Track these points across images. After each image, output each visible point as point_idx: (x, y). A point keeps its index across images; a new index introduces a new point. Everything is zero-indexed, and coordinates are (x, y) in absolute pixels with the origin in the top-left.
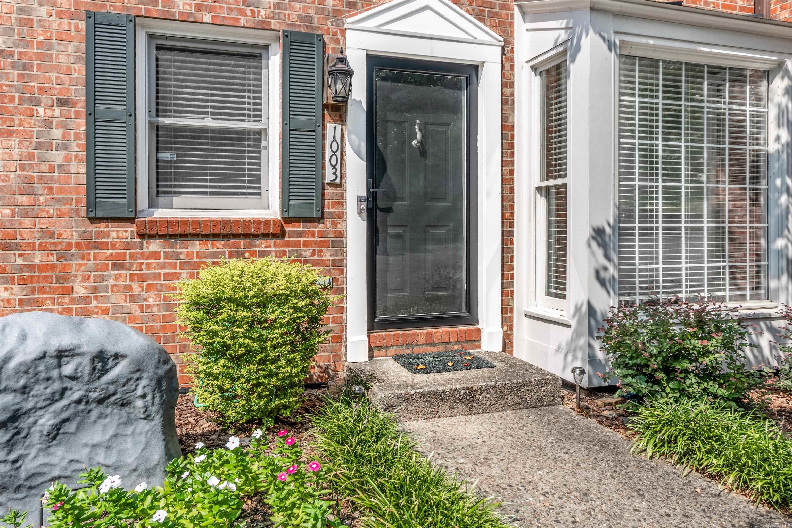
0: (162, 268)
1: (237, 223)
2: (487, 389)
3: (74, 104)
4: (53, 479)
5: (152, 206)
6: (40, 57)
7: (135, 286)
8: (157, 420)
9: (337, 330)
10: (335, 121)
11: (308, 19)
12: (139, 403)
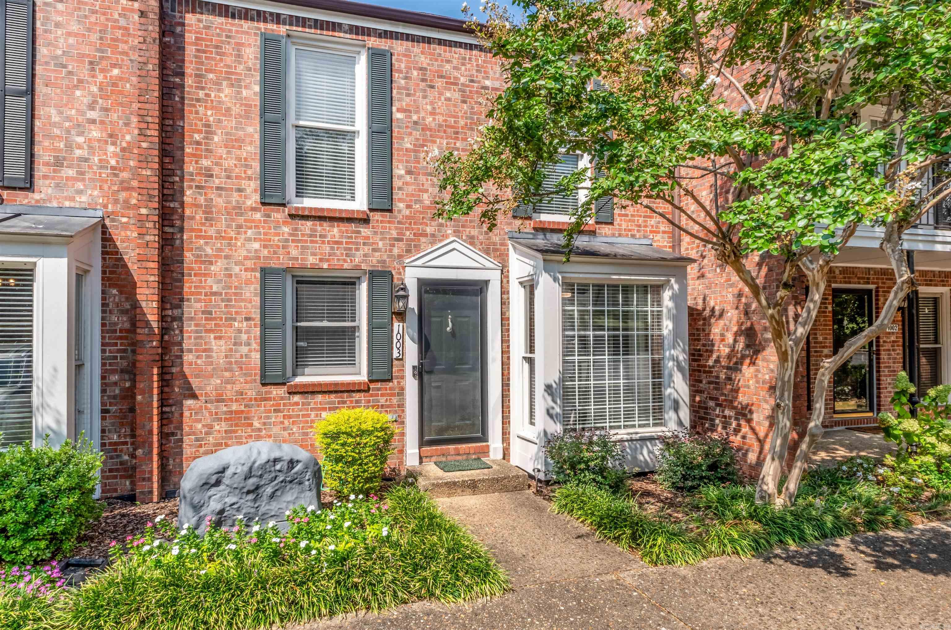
0: (301, 411)
1: (342, 384)
2: (483, 480)
3: (253, 319)
4: (272, 516)
5: (295, 375)
6: (235, 294)
7: (286, 422)
8: (314, 492)
9: (401, 446)
10: (399, 321)
11: (384, 262)
12: (307, 483)
